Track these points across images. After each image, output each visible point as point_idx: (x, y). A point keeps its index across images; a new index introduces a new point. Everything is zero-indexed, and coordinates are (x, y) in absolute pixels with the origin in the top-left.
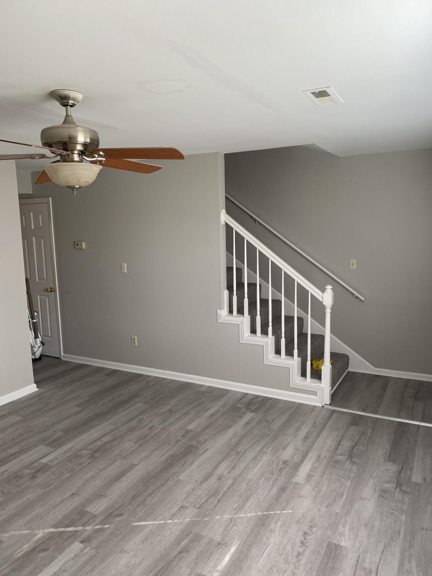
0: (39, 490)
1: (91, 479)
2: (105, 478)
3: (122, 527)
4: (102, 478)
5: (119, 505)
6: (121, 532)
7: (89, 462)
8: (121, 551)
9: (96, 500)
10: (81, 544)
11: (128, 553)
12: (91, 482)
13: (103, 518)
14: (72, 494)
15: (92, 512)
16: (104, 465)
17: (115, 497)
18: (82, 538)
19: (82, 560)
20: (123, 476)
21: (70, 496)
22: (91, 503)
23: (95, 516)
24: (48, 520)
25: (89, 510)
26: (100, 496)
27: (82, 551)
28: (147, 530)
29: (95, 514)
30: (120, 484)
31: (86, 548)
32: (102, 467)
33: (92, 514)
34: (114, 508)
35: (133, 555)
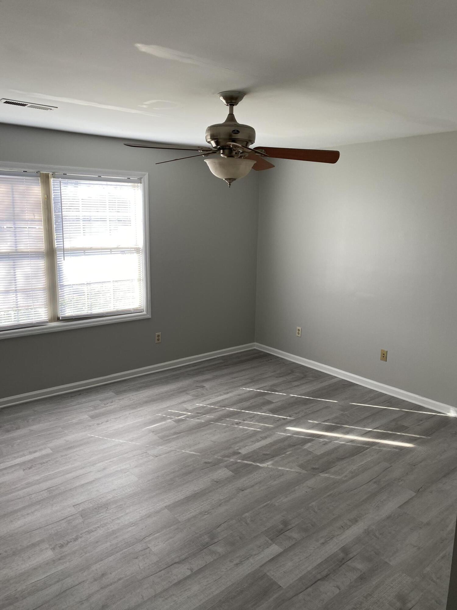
0: (277, 504)
1: (222, 503)
2: (207, 500)
3: (208, 455)
4: (210, 501)
5: (205, 470)
6: (211, 452)
7: (219, 529)
8: (215, 442)
9: (222, 480)
10: (240, 452)
11: (211, 440)
12: (223, 499)
13: (220, 464)
14: (243, 490)
15: (229, 471)
16: (203, 518)
17: (205, 478)
18: (239, 455)
19: (241, 444)
20: (189, 496)
21: (246, 489)
22: (228, 478)
23: (226, 467)
24: (265, 474)
25: (231, 472)
26: (218, 482)
27: (240, 448)
28: (193, 448)
29: (226, 469)
30: (196, 489)
31: (237, 449)
32: (205, 517)
33: (228, 469)
34: (209, 469)
35: (208, 439)
